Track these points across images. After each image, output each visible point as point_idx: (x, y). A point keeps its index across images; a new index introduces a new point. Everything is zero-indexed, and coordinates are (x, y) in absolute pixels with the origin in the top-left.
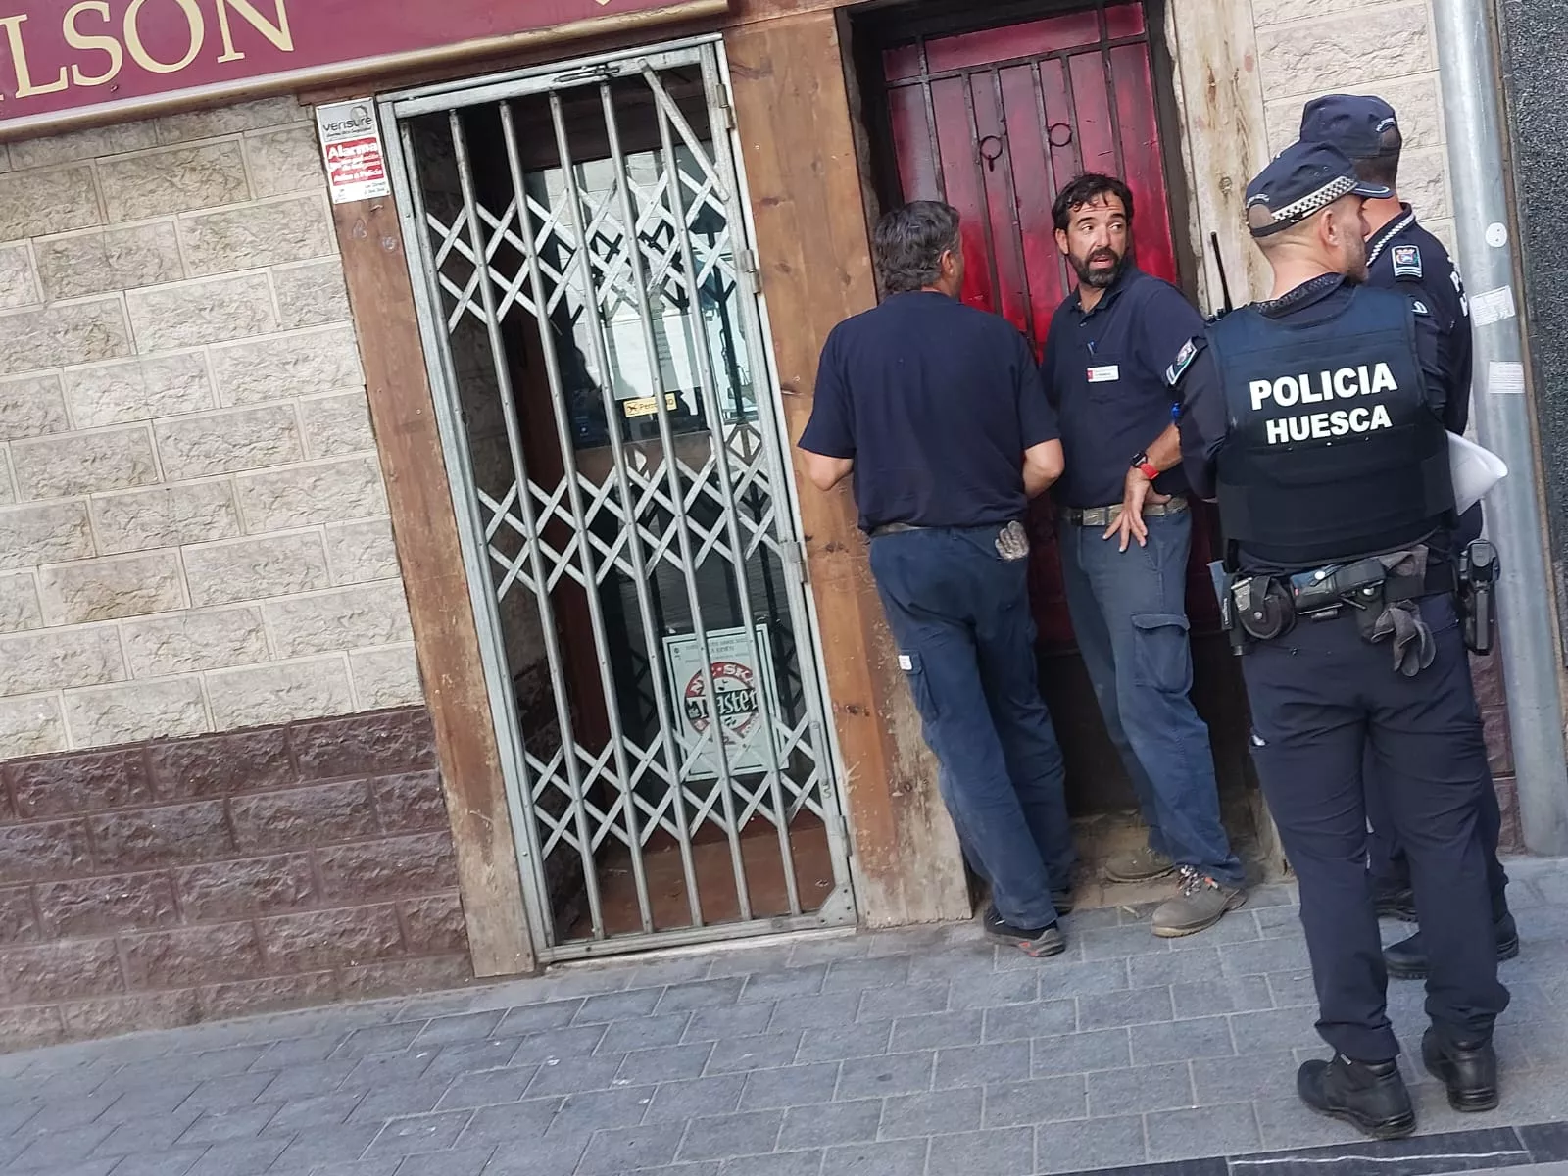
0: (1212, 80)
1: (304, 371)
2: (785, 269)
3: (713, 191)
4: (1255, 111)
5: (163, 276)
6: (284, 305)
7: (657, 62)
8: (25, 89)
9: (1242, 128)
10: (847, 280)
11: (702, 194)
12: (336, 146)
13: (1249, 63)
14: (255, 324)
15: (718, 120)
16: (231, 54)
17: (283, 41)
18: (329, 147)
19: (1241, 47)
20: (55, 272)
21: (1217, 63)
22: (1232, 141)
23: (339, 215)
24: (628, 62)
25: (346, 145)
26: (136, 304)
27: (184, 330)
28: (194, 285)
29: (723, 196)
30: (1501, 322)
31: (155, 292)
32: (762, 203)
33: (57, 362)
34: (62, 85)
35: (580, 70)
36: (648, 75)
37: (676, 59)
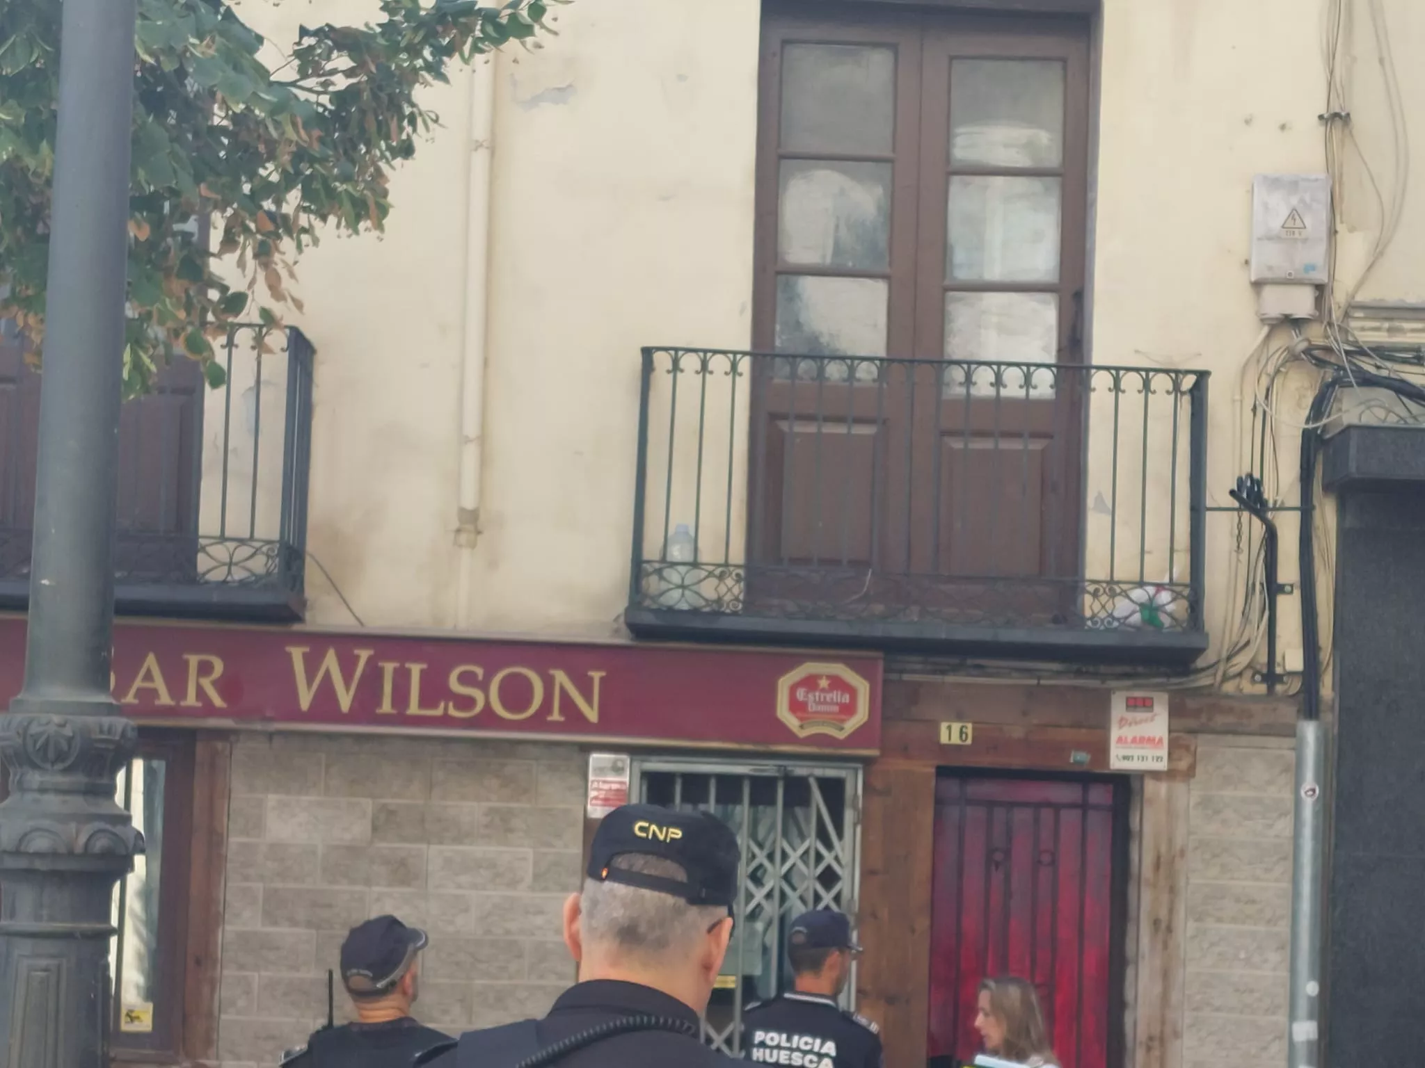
0: (1159, 858)
1: (539, 920)
2: (874, 915)
3: (837, 859)
4: (1182, 882)
5: (458, 840)
6: (536, 877)
7: (819, 772)
8: (414, 709)
9: (1172, 890)
10: (913, 931)
11: (828, 858)
12: (598, 782)
13: (1182, 853)
14: (513, 884)
15: (849, 816)
16: (556, 716)
17: (592, 715)
18: (593, 782)
19: (1179, 842)
20: (384, 822)
21: (1163, 849)
22: (1165, 898)
23: (588, 823)
24: (800, 770)
25: (605, 782)
26: (434, 854)
27: (464, 879)
28: (479, 850)
29: (843, 862)
30: (1309, 1043)
31: (449, 849)
32: (867, 873)
33: (368, 882)
34: (438, 712)
35: (769, 768)
36: (812, 781)
37: (830, 772)
